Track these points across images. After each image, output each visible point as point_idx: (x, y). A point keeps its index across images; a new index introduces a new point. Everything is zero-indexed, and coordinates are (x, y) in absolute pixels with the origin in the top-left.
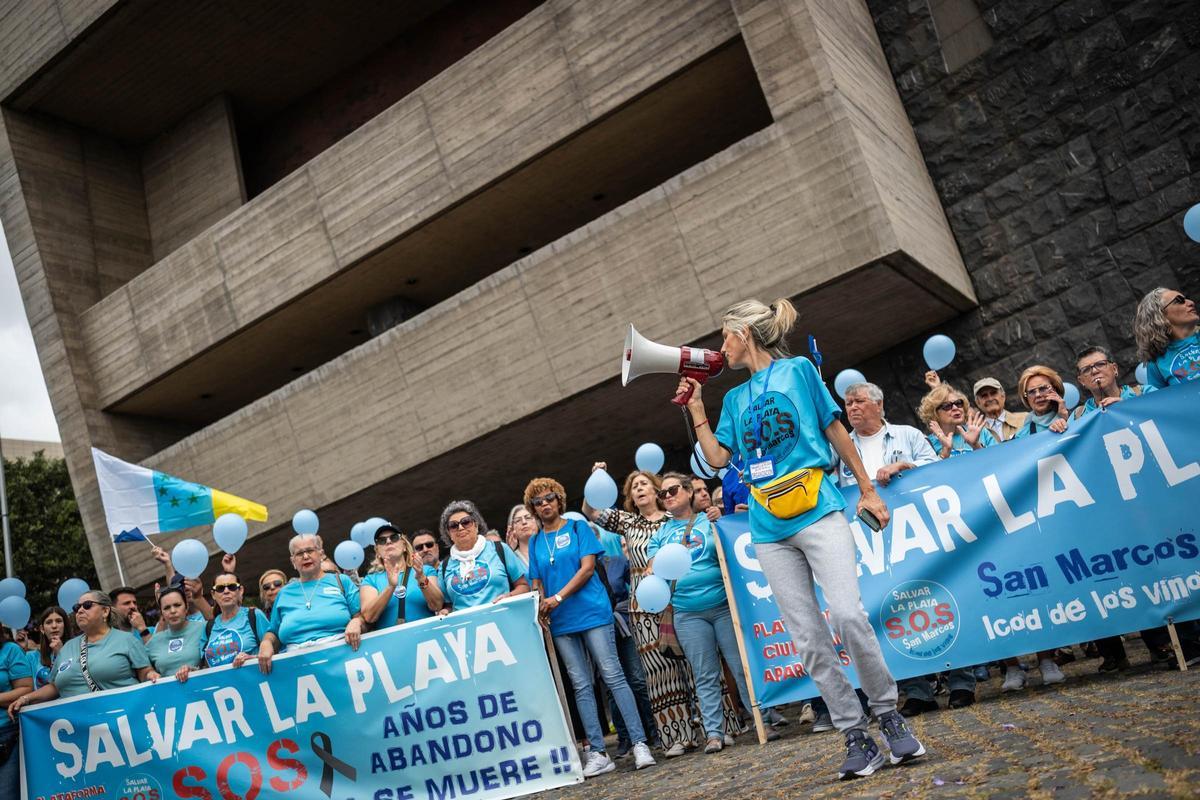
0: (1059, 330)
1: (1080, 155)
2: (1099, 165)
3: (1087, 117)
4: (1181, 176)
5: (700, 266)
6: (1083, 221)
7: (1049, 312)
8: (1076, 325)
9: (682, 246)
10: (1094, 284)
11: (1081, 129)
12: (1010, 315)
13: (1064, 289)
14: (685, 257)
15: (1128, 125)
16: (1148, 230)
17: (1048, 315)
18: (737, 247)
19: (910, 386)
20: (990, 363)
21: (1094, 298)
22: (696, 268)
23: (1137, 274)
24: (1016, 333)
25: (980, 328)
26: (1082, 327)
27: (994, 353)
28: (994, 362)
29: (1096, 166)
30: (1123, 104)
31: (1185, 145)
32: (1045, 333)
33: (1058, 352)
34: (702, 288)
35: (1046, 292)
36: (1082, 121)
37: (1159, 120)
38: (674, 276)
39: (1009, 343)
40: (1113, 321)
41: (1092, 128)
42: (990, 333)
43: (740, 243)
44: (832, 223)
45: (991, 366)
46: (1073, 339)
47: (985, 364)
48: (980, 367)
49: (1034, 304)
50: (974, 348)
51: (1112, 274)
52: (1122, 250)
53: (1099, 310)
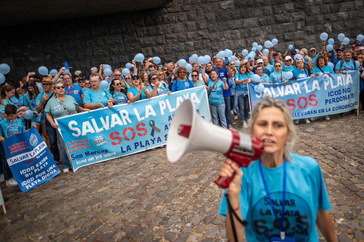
0: (185, 21)
7: (183, 15)
8: (190, 21)
10: (196, 12)
12: (172, 13)
13: (189, 11)
16: (212, 3)
17: (183, 16)
19: (138, 24)
20: (164, 24)
21: (195, 16)
23: (207, 13)
24: (173, 18)
25: (163, 14)
26: (190, 22)
27: (165, 22)
28: (165, 24)
32: (181, 21)
35: (184, 10)
39: (171, 20)
40: (199, 23)
42: (166, 16)
45: (164, 25)
46: (188, 24)
47: (162, 24)
48: (160, 24)
49: (180, 12)
50: (160, 19)
51: (201, 11)
52: (205, 6)
53: (196, 19)
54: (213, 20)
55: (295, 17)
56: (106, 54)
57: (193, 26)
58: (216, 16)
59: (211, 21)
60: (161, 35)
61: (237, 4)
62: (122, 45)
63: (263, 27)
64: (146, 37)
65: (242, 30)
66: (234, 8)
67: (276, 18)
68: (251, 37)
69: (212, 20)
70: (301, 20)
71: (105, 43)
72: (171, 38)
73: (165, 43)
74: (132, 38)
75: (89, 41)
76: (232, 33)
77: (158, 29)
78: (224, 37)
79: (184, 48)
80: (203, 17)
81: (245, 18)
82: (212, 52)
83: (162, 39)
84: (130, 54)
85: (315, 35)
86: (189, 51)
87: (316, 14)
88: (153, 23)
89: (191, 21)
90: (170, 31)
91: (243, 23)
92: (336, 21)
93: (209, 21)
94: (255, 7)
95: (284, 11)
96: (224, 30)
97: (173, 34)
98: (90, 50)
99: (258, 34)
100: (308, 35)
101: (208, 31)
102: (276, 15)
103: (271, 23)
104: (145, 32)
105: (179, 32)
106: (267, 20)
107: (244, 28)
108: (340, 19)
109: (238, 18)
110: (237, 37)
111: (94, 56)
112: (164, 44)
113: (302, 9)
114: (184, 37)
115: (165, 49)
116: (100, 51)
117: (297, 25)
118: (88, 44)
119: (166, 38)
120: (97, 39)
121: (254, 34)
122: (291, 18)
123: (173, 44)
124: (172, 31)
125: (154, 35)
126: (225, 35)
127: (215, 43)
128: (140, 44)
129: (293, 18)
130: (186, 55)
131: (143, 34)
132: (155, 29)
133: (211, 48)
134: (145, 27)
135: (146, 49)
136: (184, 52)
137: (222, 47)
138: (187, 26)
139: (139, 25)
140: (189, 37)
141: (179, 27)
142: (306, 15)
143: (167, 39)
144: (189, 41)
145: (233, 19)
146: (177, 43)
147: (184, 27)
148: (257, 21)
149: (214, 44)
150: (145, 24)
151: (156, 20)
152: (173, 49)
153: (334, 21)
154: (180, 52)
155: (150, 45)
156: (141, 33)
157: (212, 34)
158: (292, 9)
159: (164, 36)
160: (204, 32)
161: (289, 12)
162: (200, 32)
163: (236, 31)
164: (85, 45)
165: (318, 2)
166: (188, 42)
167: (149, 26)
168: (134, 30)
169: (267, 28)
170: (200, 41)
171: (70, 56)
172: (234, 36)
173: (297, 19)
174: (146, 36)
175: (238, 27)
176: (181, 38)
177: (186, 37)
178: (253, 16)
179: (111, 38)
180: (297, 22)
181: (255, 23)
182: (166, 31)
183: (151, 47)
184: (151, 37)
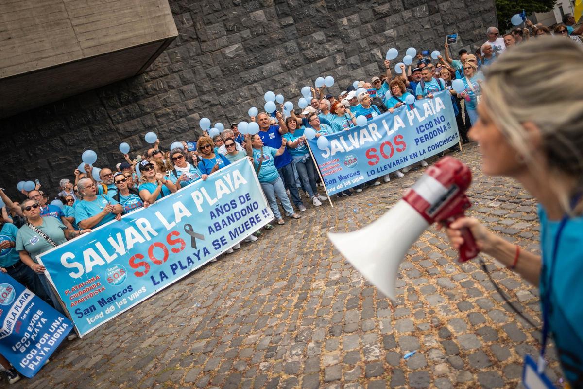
0: (178, 86)
1: (187, 20)
2: (194, 25)
3: (190, 6)
4: (224, 36)
5: (75, 22)
6: (188, 45)
7: (175, 79)
8: (186, 85)
9: (63, 9)
10: (192, 70)
11: (188, 10)
12: (157, 78)
13: (181, 70)
14: (65, 15)
15: (205, 13)
16: (212, 53)
18: (99, 17)
19: (109, 106)
20: (149, 97)
21: (193, 75)
22: (72, 23)
23: (208, 68)
24: (161, 86)
25: (144, 82)
26: (187, 86)
27: (151, 93)
28: (151, 97)
29: (192, 26)
30: (204, 5)
31: (225, 25)
32: (173, 87)
33: (177, 95)
34: (76, 35)
35: (174, 71)
36: (188, 7)
37: (216, 14)
38: (58, 24)
39: (158, 89)
40: (199, 84)
41: (192, 11)
42: (149, 85)
43: (100, 15)
44: (149, 17)
45: (149, 99)
46: (185, 90)
47: (146, 98)
48: (144, 99)
49: (168, 75)
50: (141, 90)
51: (199, 67)
52: (203, 58)
53: (194, 80)
54: (219, 77)
55: (330, 49)
56: (71, 161)
57: (193, 91)
58: (222, 70)
59: (216, 79)
60: (149, 113)
61: (248, 47)
62: (93, 142)
63: (291, 71)
64: (126, 121)
65: (263, 82)
66: (245, 53)
67: (305, 56)
68: (277, 89)
69: (217, 76)
70: (339, 51)
71: (65, 144)
72: (163, 115)
73: (157, 124)
74: (106, 128)
75: (40, 147)
76: (250, 90)
77: (141, 107)
78: (241, 96)
79: (187, 125)
80: (204, 75)
81: (262, 64)
82: (229, 122)
83: (152, 119)
84: (108, 152)
85: (362, 68)
86: (194, 128)
87: (357, 40)
88: (132, 98)
89: (188, 84)
90: (160, 106)
91: (263, 72)
92: (385, 44)
93: (213, 79)
94: (273, 46)
95: (314, 43)
96: (238, 87)
97: (166, 109)
98: (44, 160)
99: (286, 83)
100: (354, 69)
101: (216, 93)
102: (303, 52)
103: (300, 64)
104: (124, 115)
105: (175, 104)
106: (294, 60)
107: (265, 78)
108: (389, 40)
109: (253, 67)
110: (258, 93)
111: (51, 167)
112: (155, 126)
113: (336, 36)
114: (183, 109)
115: (159, 133)
116: (60, 159)
117: (336, 59)
118: (39, 152)
119: (157, 117)
120: (52, 141)
121: (281, 83)
122: (325, 52)
123: (170, 124)
124: (163, 105)
125: (138, 116)
126: (241, 94)
127: (230, 108)
128: (119, 133)
129: (329, 51)
130: (192, 134)
131: (121, 118)
132: (138, 107)
133: (225, 117)
134: (122, 107)
135: (130, 139)
136: (189, 131)
137: (241, 112)
138: (183, 93)
139: (111, 106)
140: (191, 107)
141: (172, 96)
142: (343, 43)
143: (159, 118)
144: (192, 114)
145: (247, 69)
146: (174, 120)
147: (180, 96)
148: (281, 65)
149: (228, 110)
150: (121, 103)
151: (136, 94)
152: (171, 129)
153: (382, 44)
154: (183, 132)
155: (135, 132)
156: (118, 116)
157: (223, 97)
158: (323, 39)
159: (153, 114)
160: (210, 96)
161: (320, 44)
162: (205, 98)
163: (255, 84)
164: (35, 154)
165: (356, 23)
166: (190, 116)
167: (127, 104)
168: (107, 115)
169: (296, 72)
170: (208, 110)
171: (13, 177)
172: (253, 93)
173: (334, 52)
174: (126, 119)
175: (256, 79)
176: (179, 112)
177: (185, 109)
178: (273, 60)
179: (74, 135)
180: (335, 55)
181: (279, 69)
182: (154, 107)
183: (137, 135)
184: (134, 120)
